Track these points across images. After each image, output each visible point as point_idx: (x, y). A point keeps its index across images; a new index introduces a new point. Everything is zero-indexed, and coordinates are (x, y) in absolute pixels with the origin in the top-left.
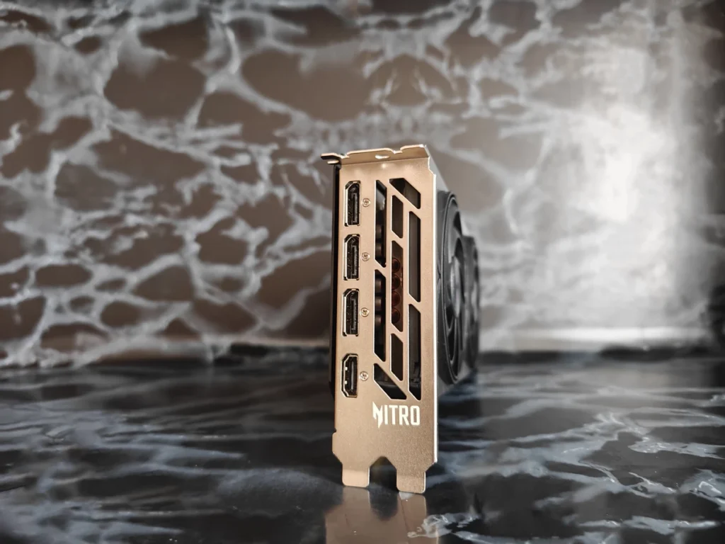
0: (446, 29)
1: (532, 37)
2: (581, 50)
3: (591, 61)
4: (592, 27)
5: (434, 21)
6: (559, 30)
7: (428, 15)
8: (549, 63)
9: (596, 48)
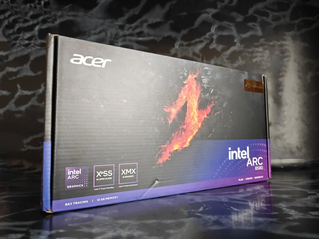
0: (200, 46)
1: (233, 49)
2: (252, 53)
3: (256, 57)
4: (256, 44)
5: (196, 44)
6: (243, 46)
7: (193, 41)
8: (240, 58)
9: (258, 52)
